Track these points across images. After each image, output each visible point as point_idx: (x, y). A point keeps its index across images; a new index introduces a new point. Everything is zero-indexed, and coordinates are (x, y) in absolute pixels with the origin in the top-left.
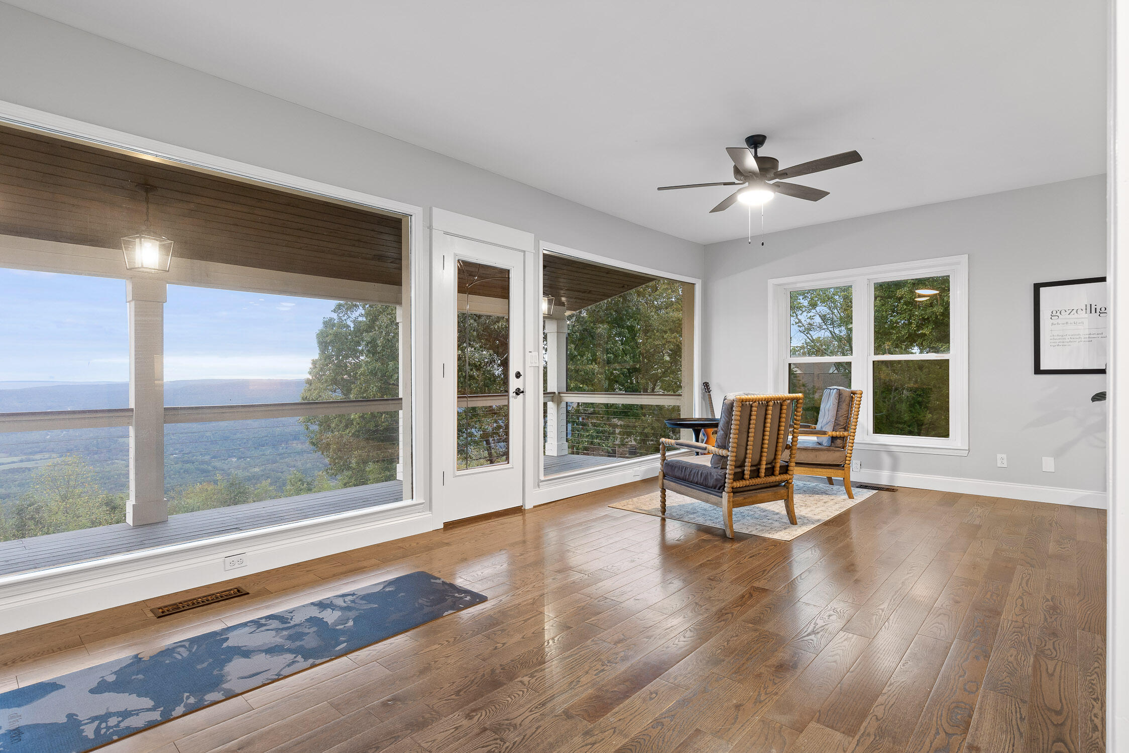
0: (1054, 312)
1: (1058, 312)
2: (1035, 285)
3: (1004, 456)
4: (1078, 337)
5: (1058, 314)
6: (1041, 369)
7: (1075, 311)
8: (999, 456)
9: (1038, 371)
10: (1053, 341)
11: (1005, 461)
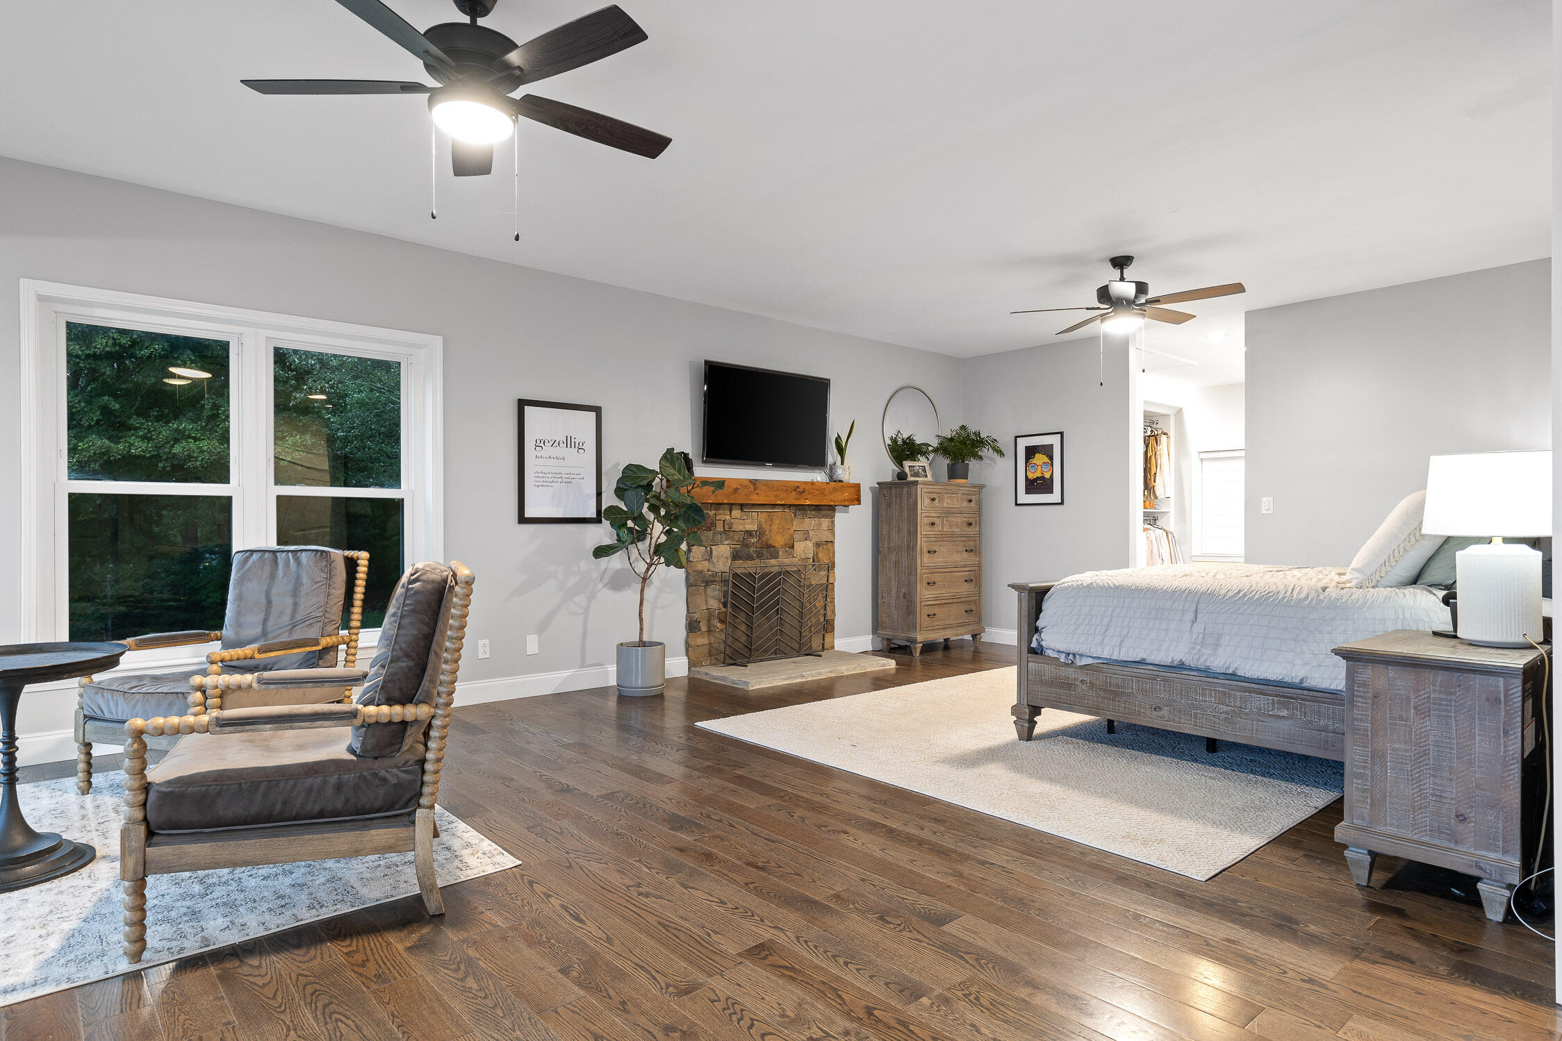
0: (538, 441)
1: (542, 442)
2: (520, 401)
3: (487, 642)
4: (559, 476)
5: (542, 444)
6: (526, 516)
7: (556, 443)
8: (481, 642)
9: (522, 519)
10: (537, 479)
11: (487, 649)
